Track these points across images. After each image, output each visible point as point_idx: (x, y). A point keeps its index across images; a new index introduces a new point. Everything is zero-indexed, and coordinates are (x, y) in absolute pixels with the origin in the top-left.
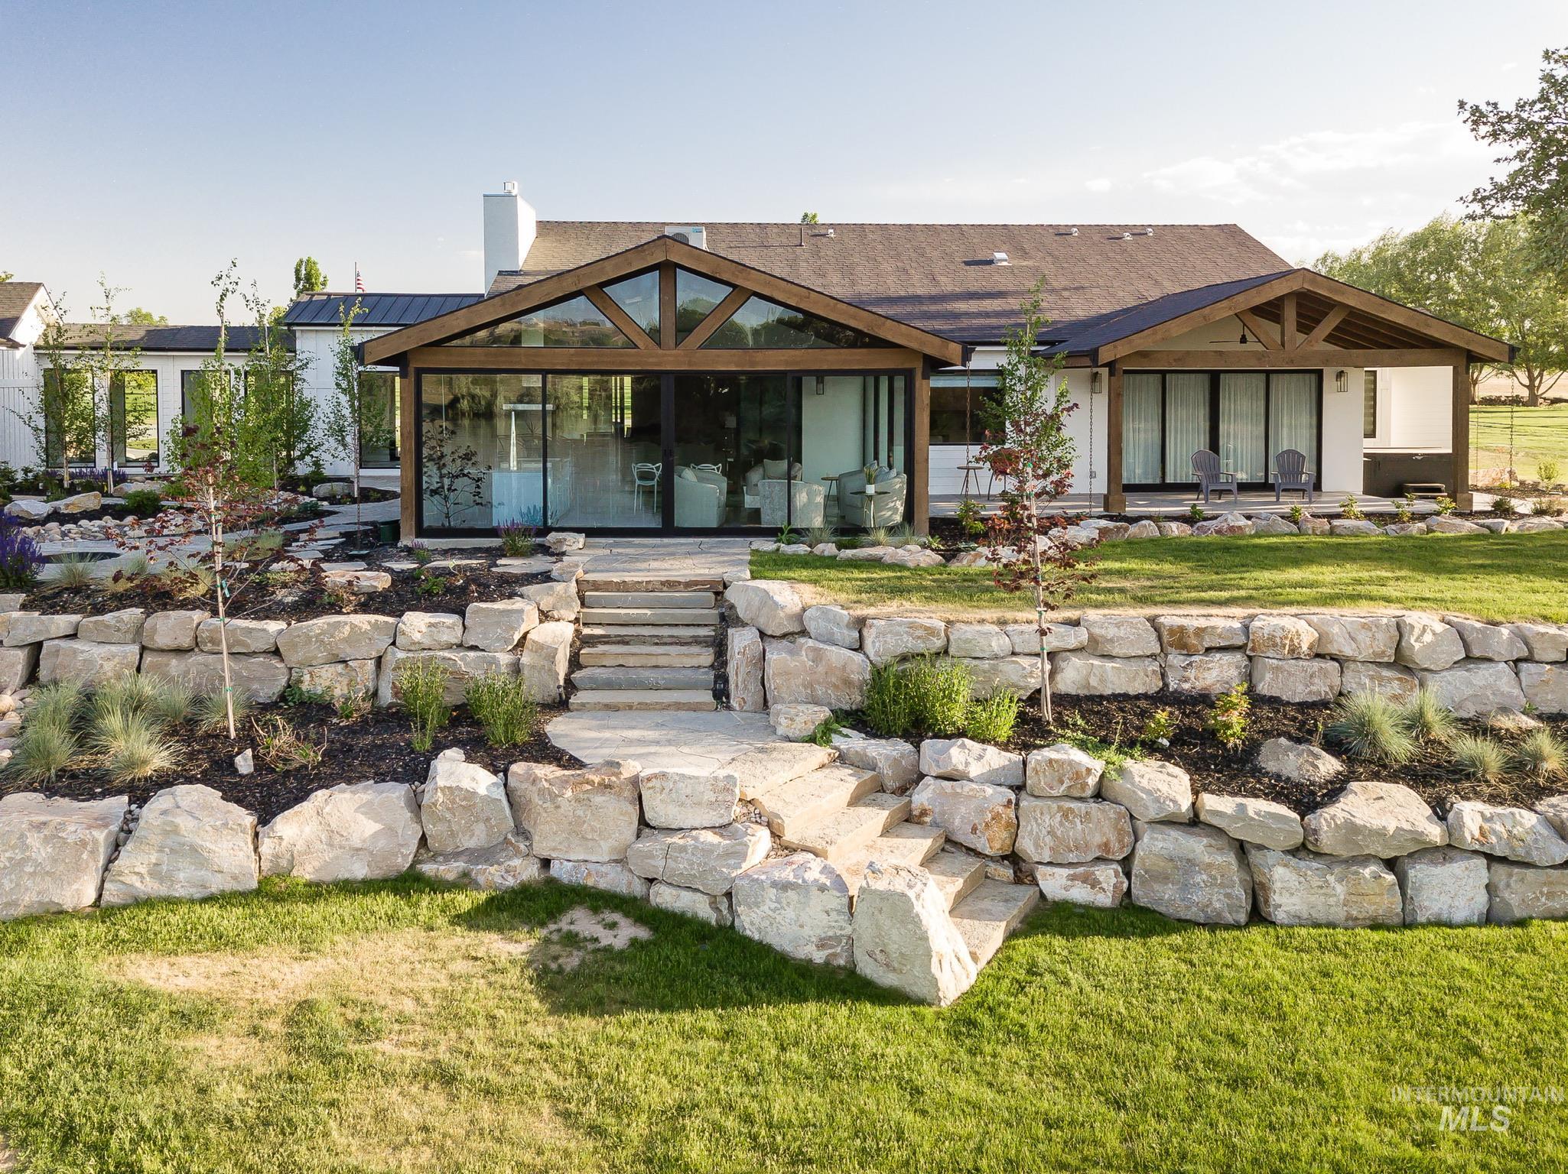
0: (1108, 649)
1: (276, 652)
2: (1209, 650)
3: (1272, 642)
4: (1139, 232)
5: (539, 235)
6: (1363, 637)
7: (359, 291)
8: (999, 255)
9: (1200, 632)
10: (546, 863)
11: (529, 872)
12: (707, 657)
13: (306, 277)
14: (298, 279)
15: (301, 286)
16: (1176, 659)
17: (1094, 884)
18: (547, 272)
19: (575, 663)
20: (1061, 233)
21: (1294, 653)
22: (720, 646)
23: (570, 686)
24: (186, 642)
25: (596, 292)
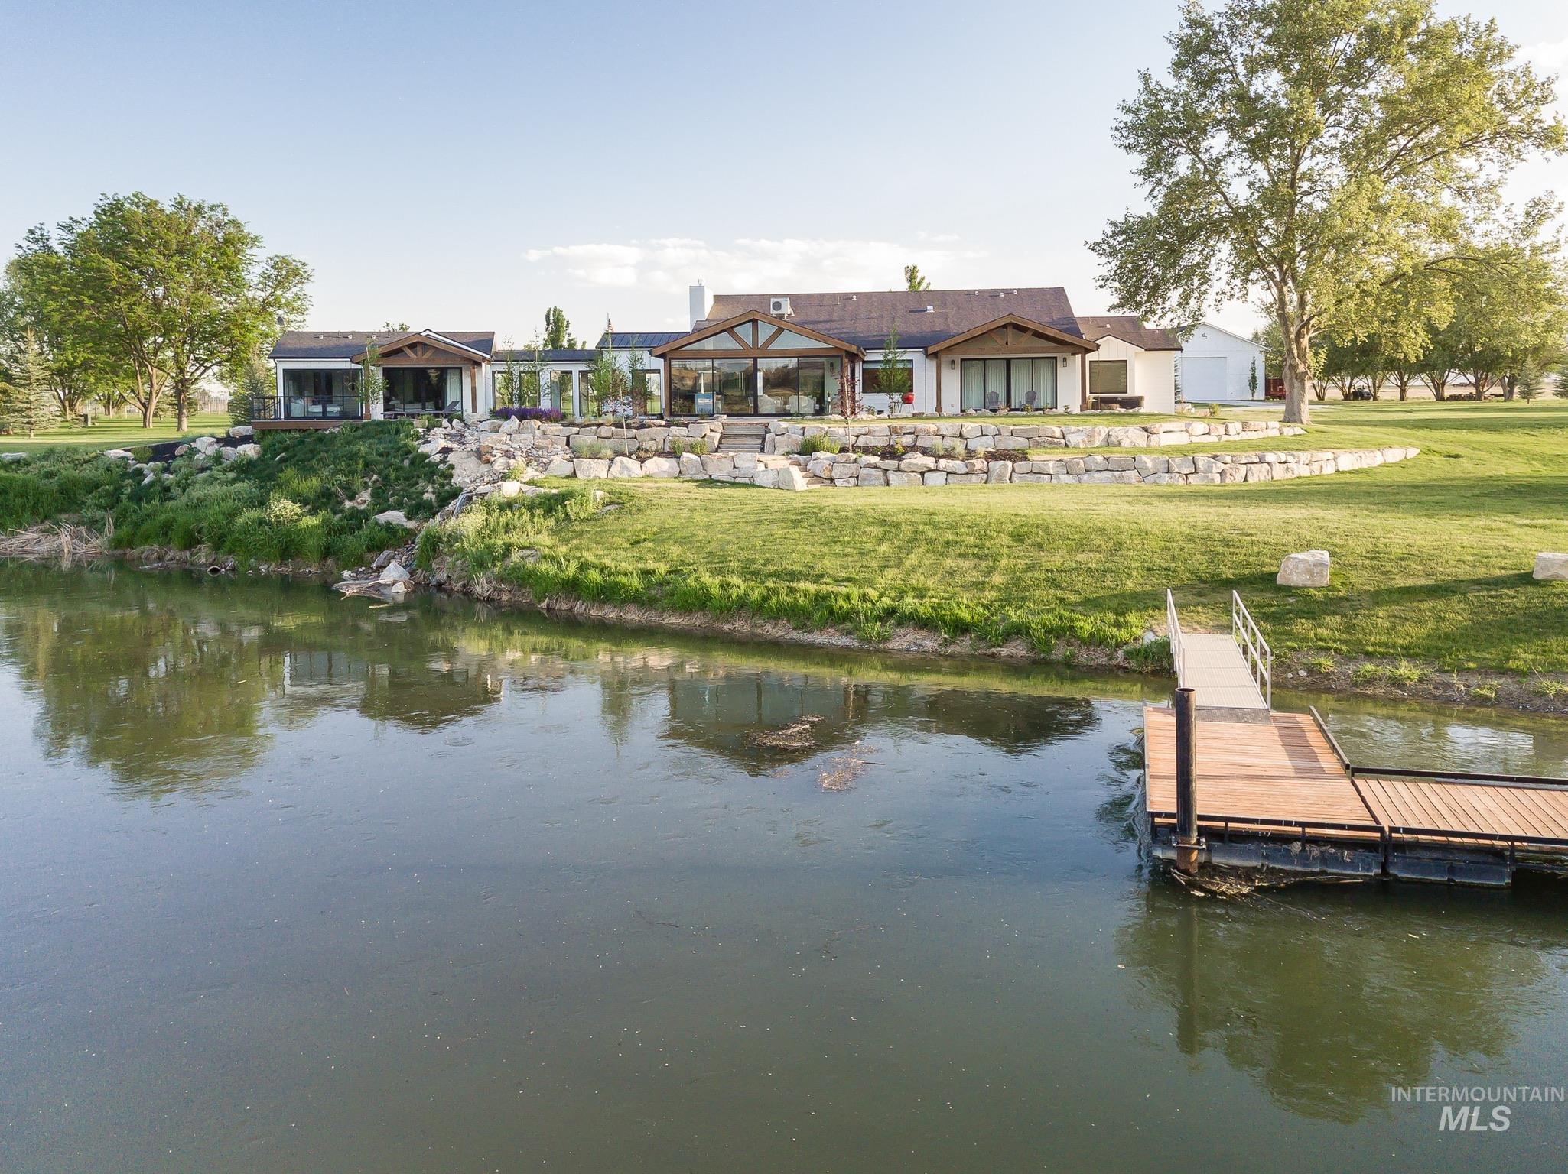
0: (875, 434)
1: (636, 438)
2: (905, 434)
3: (922, 430)
4: (1007, 292)
5: (715, 302)
6: (950, 429)
7: (610, 331)
8: (929, 307)
9: (901, 428)
10: (710, 476)
11: (707, 477)
12: (760, 442)
13: (556, 323)
14: (548, 324)
15: (550, 329)
16: (894, 436)
17: (849, 482)
18: (717, 320)
19: (720, 442)
20: (969, 294)
21: (928, 434)
22: (764, 439)
23: (718, 447)
24: (610, 435)
25: (730, 330)
